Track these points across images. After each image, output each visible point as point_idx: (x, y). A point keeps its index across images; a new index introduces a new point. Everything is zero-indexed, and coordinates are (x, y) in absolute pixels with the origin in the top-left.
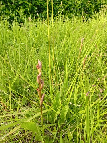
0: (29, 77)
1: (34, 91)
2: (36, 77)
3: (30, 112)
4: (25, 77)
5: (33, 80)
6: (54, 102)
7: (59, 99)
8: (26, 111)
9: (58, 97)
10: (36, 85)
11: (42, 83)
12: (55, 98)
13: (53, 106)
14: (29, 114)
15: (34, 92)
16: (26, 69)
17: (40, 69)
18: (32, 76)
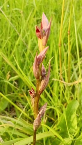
0: (20, 61)
1: (25, 87)
2: (30, 63)
3: (11, 128)
4: (12, 60)
5: (25, 68)
6: (61, 118)
7: (72, 114)
8: (3, 125)
9: (70, 108)
10: (30, 77)
11: (43, 77)
12: (64, 112)
13: (57, 127)
14: (9, 134)
15: (23, 88)
16: (15, 47)
17: (45, 38)
18: (25, 61)
